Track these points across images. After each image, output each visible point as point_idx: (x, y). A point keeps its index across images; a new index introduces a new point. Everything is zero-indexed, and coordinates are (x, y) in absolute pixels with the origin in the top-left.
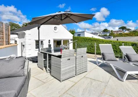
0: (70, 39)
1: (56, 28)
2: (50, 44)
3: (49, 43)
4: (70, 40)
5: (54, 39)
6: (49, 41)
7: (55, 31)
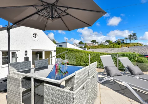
0: (53, 50)
1: (36, 35)
2: (28, 56)
3: (26, 55)
4: (53, 52)
5: (32, 50)
6: (26, 52)
7: (34, 39)
